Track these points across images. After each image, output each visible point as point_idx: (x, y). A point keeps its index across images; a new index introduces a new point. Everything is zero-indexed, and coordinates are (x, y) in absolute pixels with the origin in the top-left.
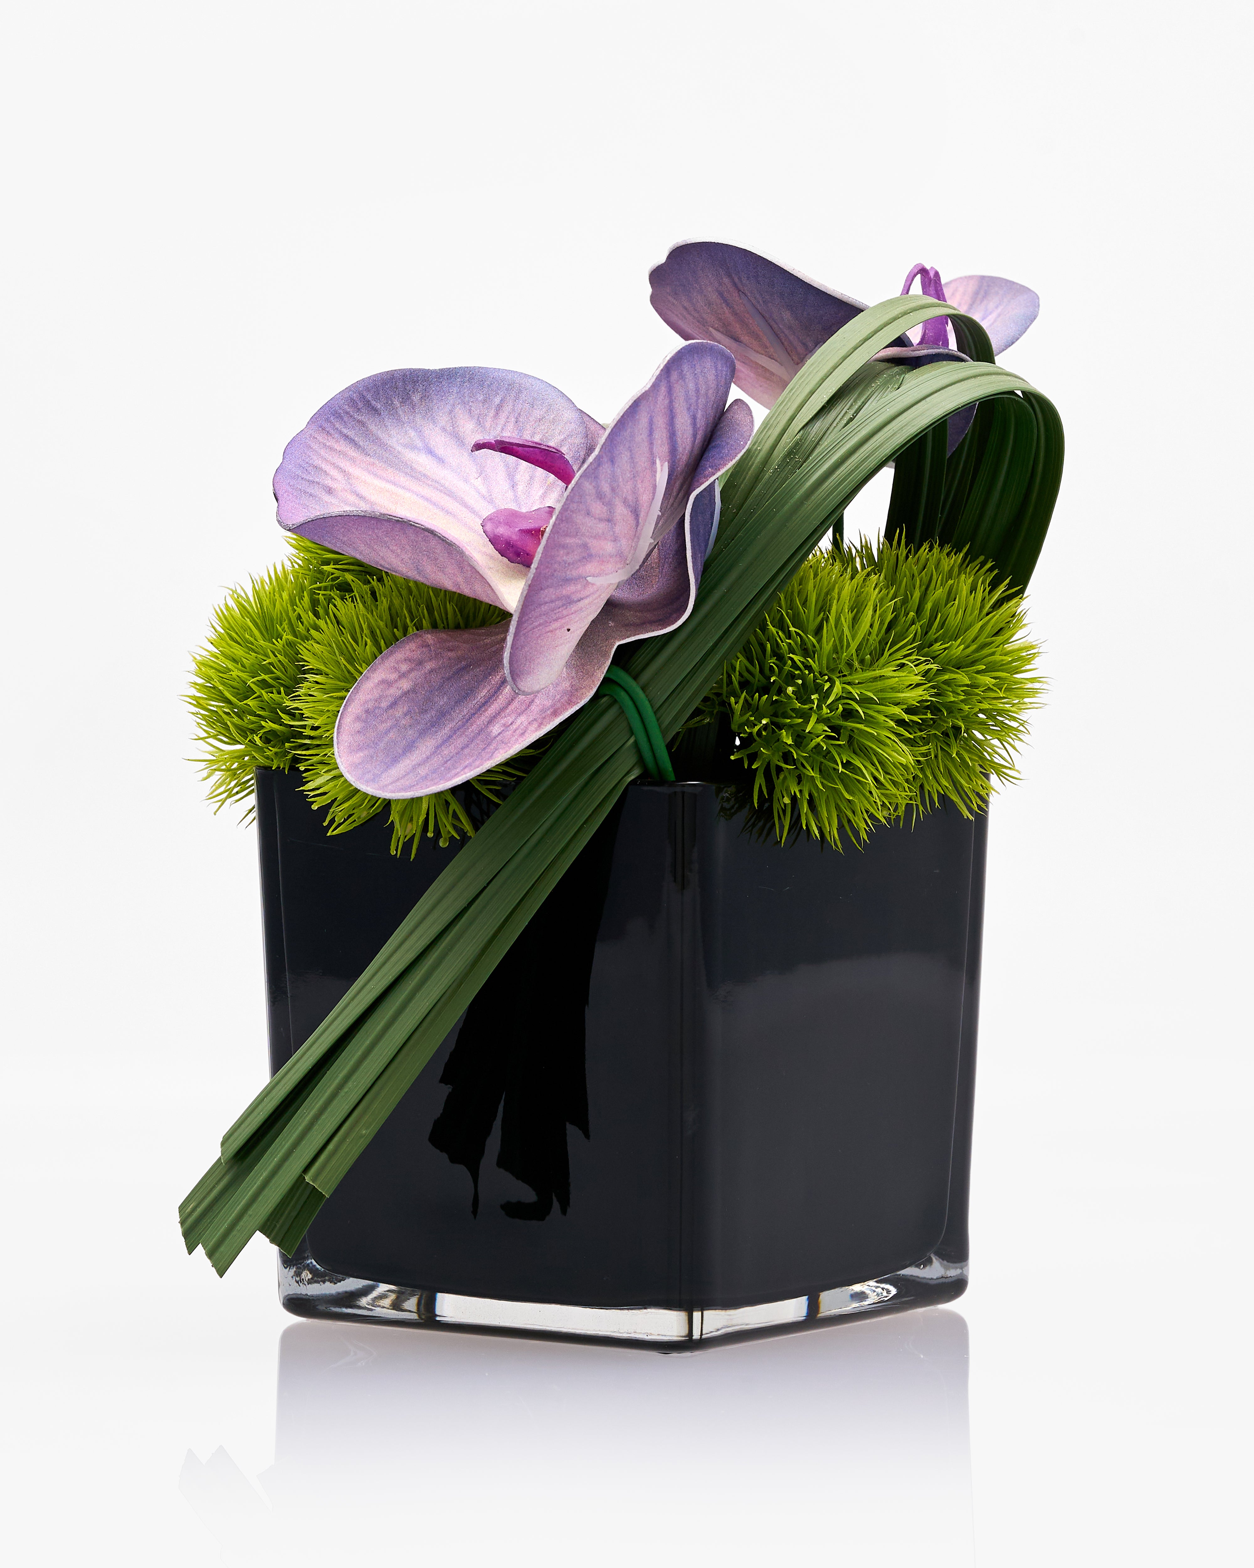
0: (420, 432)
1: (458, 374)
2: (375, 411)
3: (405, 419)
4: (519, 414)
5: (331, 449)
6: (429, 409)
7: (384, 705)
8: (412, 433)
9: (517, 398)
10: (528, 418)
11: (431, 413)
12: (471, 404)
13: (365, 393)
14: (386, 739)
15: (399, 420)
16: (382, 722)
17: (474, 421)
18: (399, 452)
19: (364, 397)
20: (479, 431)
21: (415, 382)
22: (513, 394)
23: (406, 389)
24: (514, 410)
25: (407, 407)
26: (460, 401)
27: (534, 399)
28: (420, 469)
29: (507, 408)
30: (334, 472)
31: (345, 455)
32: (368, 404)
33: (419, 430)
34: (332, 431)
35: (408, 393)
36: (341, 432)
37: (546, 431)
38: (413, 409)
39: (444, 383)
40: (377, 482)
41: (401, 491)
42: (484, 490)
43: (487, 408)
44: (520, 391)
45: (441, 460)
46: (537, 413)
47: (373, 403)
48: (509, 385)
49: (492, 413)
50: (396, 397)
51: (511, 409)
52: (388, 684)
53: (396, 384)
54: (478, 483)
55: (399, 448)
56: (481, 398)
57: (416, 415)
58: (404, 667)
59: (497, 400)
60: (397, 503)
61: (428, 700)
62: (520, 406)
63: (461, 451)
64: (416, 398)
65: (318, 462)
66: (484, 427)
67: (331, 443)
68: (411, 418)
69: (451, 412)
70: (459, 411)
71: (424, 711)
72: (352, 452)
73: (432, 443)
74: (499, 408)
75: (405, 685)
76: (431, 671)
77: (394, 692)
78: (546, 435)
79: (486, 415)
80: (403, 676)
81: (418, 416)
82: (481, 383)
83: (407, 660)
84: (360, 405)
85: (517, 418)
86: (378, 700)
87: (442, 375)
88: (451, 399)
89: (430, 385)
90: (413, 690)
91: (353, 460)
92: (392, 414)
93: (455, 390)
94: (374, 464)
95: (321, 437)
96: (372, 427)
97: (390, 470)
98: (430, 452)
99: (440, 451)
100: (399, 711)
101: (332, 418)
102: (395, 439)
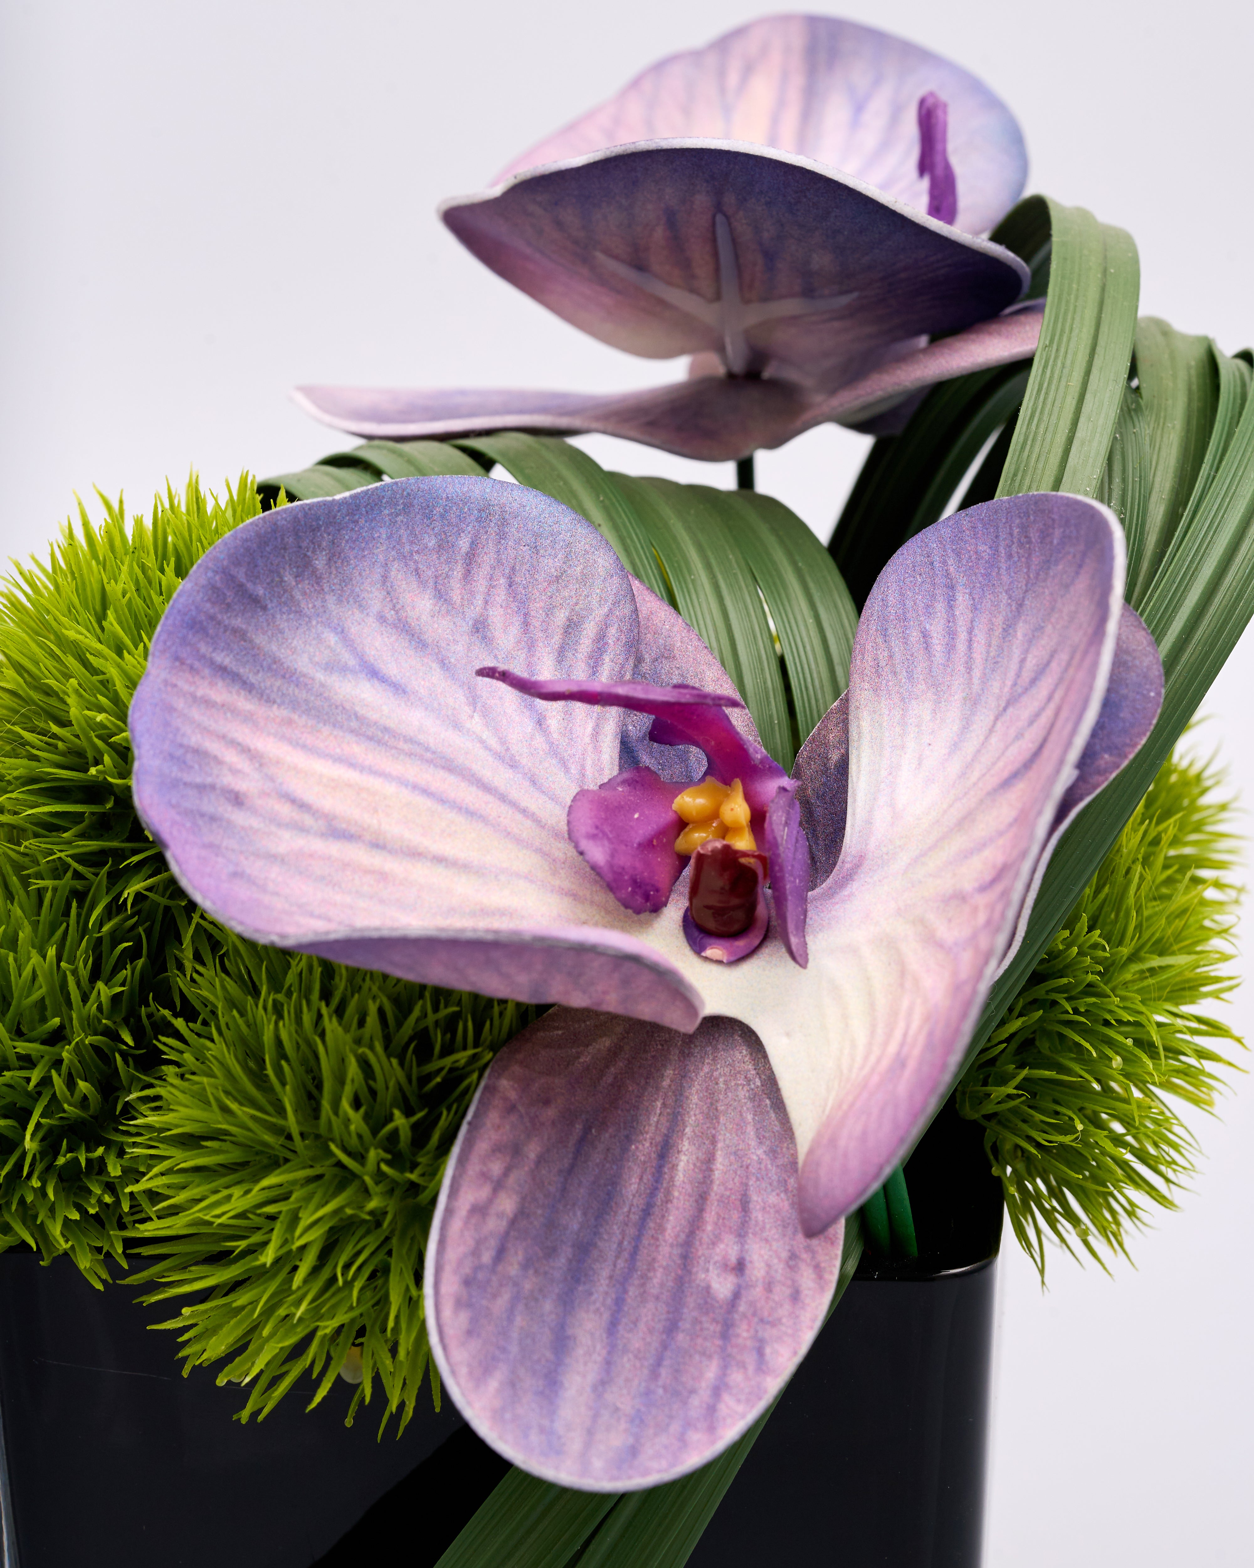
0: (342, 633)
1: (384, 501)
2: (255, 602)
3: (307, 606)
4: (513, 569)
5: (208, 703)
6: (346, 581)
7: (487, 1257)
8: (332, 638)
9: (502, 536)
10: (532, 576)
11: (350, 587)
12: (416, 557)
13: (234, 571)
14: (515, 1335)
15: (299, 612)
16: (495, 1296)
17: (430, 591)
18: (322, 685)
19: (233, 578)
20: (443, 612)
21: (315, 530)
22: (493, 529)
23: (300, 547)
24: (499, 561)
25: (307, 582)
26: (393, 553)
27: (537, 535)
28: (373, 716)
29: (487, 559)
30: (231, 757)
31: (235, 712)
32: (241, 589)
33: (340, 629)
34: (197, 664)
35: (305, 555)
36: (212, 663)
37: (574, 600)
38: (318, 583)
39: (362, 522)
40: (320, 766)
41: (375, 783)
42: (493, 742)
43: (448, 562)
44: (504, 522)
45: (398, 689)
46: (550, 564)
47: (249, 586)
48: (480, 511)
49: (458, 572)
50: (287, 567)
51: (495, 559)
52: (479, 1211)
53: (283, 539)
54: (476, 724)
55: (320, 676)
56: (432, 543)
57: (327, 597)
58: (496, 1168)
59: (464, 544)
60: (375, 811)
61: (551, 1225)
62: (512, 553)
63: (425, 660)
64: (320, 563)
65: (195, 739)
66: (448, 601)
67: (203, 689)
68: (318, 603)
69: (385, 578)
70: (397, 572)
71: (551, 1252)
72: (245, 703)
73: (371, 654)
74: (471, 558)
75: (507, 1204)
76: (540, 1160)
77: (494, 1225)
78: (577, 608)
79: (447, 576)
80: (498, 1186)
81: (331, 600)
82: (427, 513)
83: (497, 1149)
84: (230, 595)
85: (510, 578)
86: (476, 1252)
87: (358, 507)
88: (380, 552)
89: (339, 530)
90: (521, 1214)
91: (248, 718)
92: (285, 603)
93: (384, 532)
94: (290, 722)
95: (183, 682)
96: (260, 639)
97: (326, 730)
98: (374, 673)
99: (391, 669)
100: (513, 1267)
101: (190, 636)
102: (305, 658)
